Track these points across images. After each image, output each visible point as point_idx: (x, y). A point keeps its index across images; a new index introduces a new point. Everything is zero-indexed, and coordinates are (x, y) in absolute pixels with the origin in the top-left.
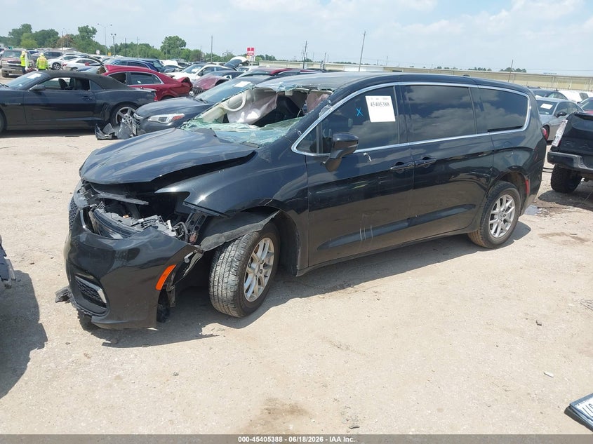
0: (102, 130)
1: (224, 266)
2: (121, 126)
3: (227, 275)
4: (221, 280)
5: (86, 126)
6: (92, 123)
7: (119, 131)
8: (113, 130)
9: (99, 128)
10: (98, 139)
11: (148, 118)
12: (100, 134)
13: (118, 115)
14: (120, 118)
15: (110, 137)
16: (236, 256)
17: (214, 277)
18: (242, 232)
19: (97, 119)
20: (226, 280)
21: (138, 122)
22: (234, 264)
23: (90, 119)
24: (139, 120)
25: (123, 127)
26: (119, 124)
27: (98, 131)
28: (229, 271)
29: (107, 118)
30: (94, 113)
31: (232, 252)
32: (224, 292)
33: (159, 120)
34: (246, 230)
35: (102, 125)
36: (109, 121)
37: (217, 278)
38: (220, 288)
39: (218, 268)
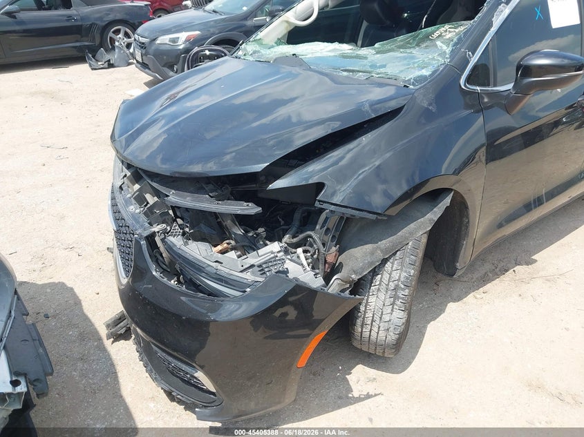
0: (94, 57)
1: (382, 296)
2: (117, 50)
3: (389, 309)
4: (377, 318)
5: (75, 53)
6: (80, 49)
7: (114, 57)
8: (107, 57)
9: (90, 55)
10: (92, 69)
11: (154, 40)
12: (93, 62)
13: (111, 38)
14: (113, 41)
15: (106, 65)
16: (402, 279)
17: (365, 312)
18: (407, 238)
19: (87, 44)
20: (386, 318)
21: (142, 46)
22: (400, 293)
23: (78, 44)
24: (143, 43)
25: (119, 52)
26: (113, 48)
27: (89, 59)
28: (393, 304)
29: (97, 42)
30: (82, 37)
31: (394, 273)
32: (382, 334)
33: (170, 41)
34: (411, 233)
35: (94, 51)
36: (101, 46)
37: (369, 315)
38: (375, 329)
39: (372, 299)
